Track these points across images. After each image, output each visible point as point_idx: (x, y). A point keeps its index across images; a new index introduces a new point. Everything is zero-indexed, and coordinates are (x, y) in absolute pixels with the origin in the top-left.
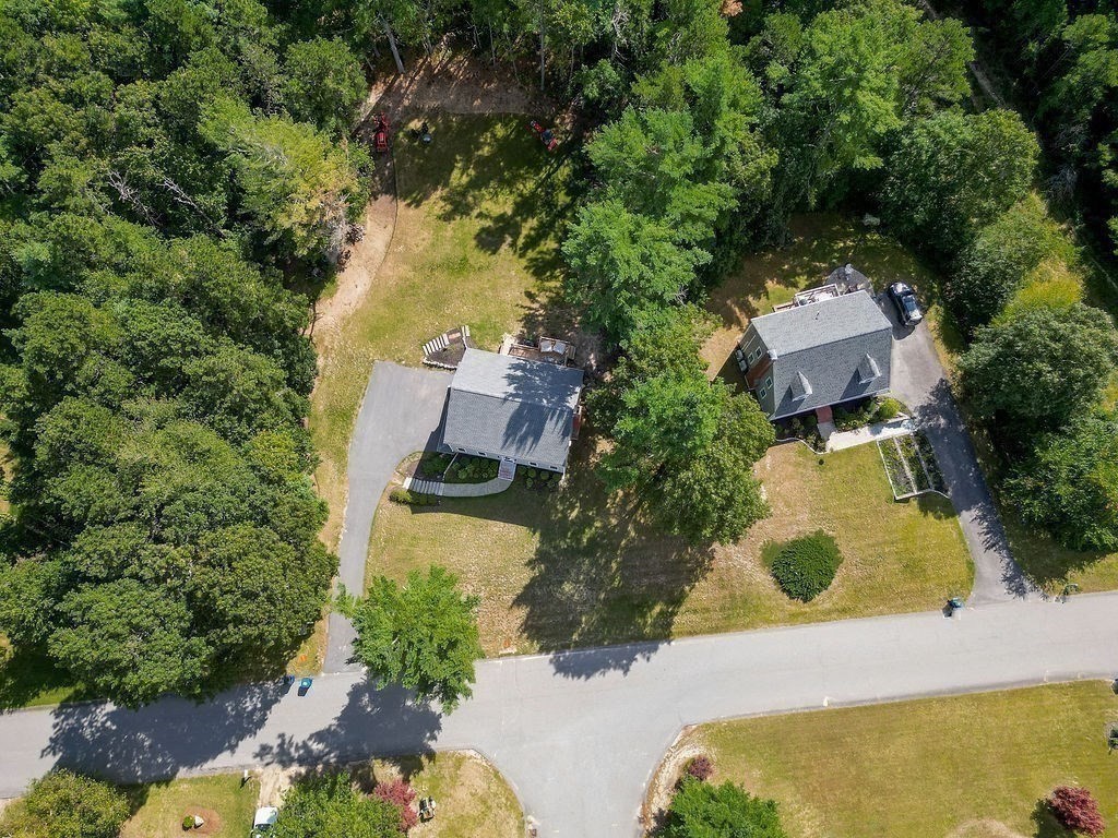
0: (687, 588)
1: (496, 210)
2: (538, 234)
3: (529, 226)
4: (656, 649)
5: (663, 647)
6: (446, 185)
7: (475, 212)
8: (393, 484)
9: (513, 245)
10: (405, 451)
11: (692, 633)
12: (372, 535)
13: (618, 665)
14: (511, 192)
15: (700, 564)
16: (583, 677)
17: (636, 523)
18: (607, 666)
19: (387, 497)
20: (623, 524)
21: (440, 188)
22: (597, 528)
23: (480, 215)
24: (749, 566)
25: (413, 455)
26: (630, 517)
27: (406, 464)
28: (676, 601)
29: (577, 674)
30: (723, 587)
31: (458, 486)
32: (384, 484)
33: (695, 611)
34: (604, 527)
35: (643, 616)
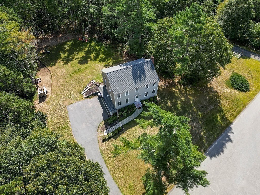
0: (220, 105)
1: (80, 56)
2: (96, 55)
3: (92, 55)
4: (231, 129)
5: (232, 126)
6: (61, 58)
7: (74, 59)
8: (100, 137)
9: (91, 60)
10: (97, 124)
11: (235, 117)
12: (104, 159)
13: (227, 141)
14: (82, 52)
15: (216, 96)
16: (221, 153)
17: (189, 95)
18: (224, 144)
19: (101, 142)
20: (186, 97)
21: (59, 59)
22: (180, 103)
23: (76, 59)
24: (228, 90)
25: (101, 123)
26: (187, 94)
27: (100, 128)
28: (221, 111)
29: (218, 154)
30: (228, 100)
31: (126, 119)
32: (96, 139)
33: (229, 111)
34: (182, 102)
35: (217, 121)
